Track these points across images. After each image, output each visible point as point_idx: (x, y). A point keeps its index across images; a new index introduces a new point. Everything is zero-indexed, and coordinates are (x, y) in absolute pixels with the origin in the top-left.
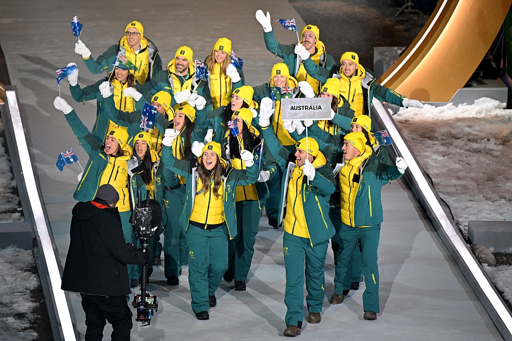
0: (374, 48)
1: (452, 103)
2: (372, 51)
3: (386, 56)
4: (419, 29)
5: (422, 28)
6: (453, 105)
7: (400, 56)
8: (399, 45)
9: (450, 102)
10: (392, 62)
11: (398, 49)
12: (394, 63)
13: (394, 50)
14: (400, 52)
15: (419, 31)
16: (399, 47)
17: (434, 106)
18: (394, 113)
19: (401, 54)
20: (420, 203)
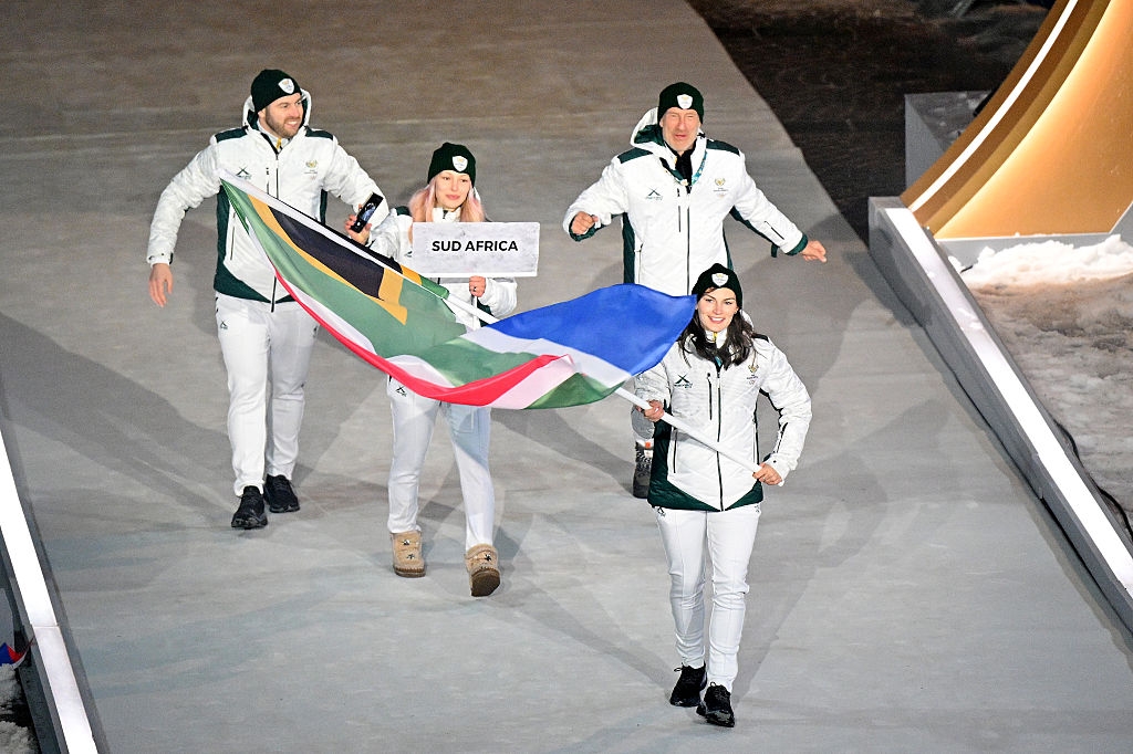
0: (906, 96)
1: (1118, 236)
2: (900, 107)
3: (939, 117)
4: (1021, 43)
5: (1029, 42)
6: (1122, 239)
7: (975, 115)
8: (971, 86)
9: (1114, 233)
10: (955, 133)
11: (972, 98)
12: (959, 133)
13: (958, 101)
14: (974, 105)
15: (1023, 50)
16: (976, 93)
17: (1072, 246)
18: (964, 268)
19: (979, 110)
20: (1043, 501)
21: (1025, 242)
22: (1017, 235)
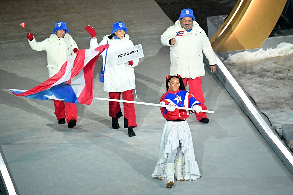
0: (207, 17)
1: (262, 49)
2: (206, 20)
3: (215, 22)
4: (235, 2)
5: (237, 1)
6: (263, 49)
7: (224, 21)
9: (261, 48)
10: (220, 26)
11: (223, 17)
13: (220, 18)
14: (224, 18)
16: (224, 15)
17: (251, 52)
18: (224, 59)
19: (225, 20)
20: (248, 116)
21: (239, 52)
22: (237, 50)
